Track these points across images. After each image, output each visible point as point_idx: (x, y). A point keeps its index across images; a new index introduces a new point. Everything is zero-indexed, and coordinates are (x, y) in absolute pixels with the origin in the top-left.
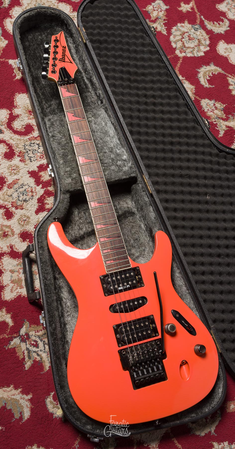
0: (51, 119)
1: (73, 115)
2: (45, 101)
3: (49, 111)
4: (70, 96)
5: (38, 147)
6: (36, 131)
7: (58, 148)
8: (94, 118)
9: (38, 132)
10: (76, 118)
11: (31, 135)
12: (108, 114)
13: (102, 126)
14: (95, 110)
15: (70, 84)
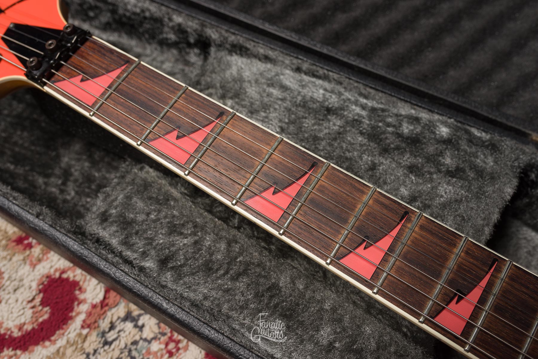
0: (106, 211)
1: (175, 133)
2: (40, 174)
3: (77, 193)
4: (110, 87)
5: (136, 326)
6: (86, 283)
7: (219, 288)
8: (231, 98)
9: (94, 281)
10: (199, 137)
11: (84, 308)
12: (256, 56)
13: (280, 102)
14: (214, 76)
15: (75, 49)
